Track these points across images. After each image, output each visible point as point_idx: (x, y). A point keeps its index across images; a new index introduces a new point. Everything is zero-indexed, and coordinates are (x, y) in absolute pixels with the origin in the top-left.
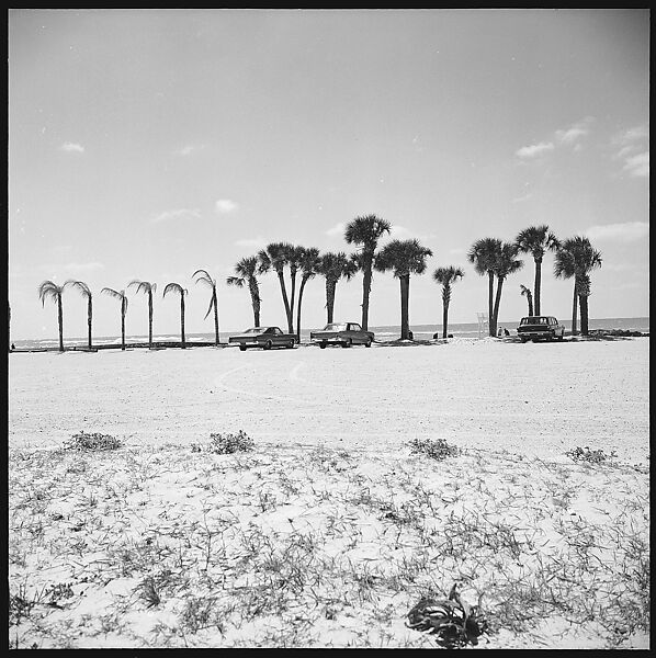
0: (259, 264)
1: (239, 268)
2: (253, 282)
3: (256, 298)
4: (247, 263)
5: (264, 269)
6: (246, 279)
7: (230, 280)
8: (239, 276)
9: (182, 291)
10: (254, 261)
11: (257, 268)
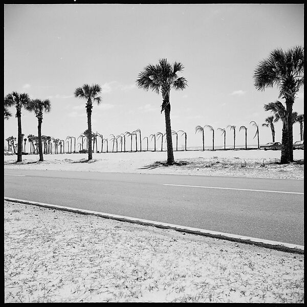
0: (275, 118)
1: (267, 120)
2: (272, 125)
3: (273, 131)
4: (270, 118)
5: (276, 120)
6: (270, 124)
7: (263, 125)
8: (267, 123)
9: (246, 129)
10: (273, 117)
11: (274, 120)
